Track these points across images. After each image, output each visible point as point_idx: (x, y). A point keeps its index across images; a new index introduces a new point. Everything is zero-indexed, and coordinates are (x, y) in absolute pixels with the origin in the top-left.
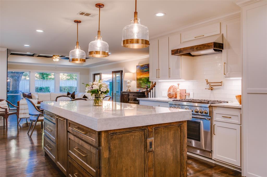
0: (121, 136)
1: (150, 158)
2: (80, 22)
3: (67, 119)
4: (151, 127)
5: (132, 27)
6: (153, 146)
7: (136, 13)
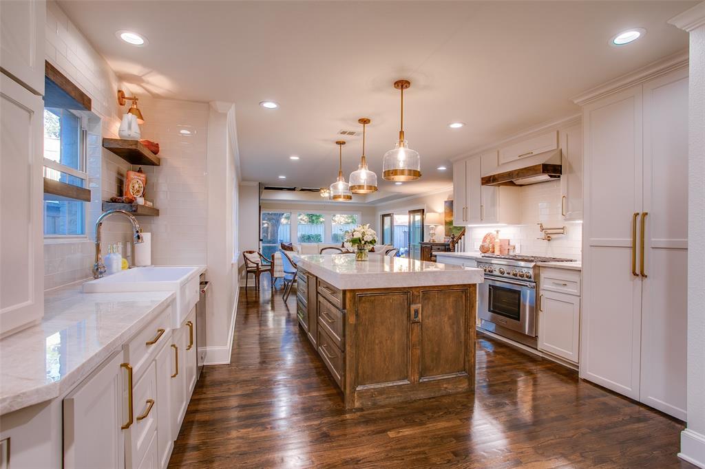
0: (373, 298)
1: (415, 331)
2: (344, 143)
3: (317, 278)
4: (418, 289)
5: (397, 153)
6: (420, 316)
7: (402, 133)
